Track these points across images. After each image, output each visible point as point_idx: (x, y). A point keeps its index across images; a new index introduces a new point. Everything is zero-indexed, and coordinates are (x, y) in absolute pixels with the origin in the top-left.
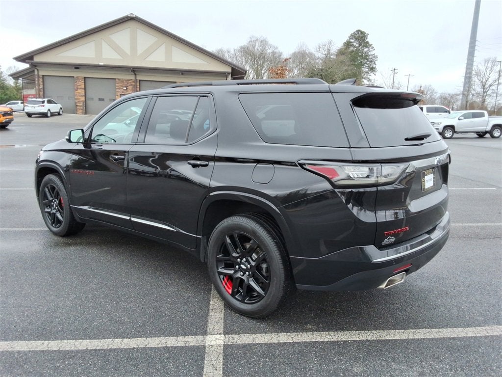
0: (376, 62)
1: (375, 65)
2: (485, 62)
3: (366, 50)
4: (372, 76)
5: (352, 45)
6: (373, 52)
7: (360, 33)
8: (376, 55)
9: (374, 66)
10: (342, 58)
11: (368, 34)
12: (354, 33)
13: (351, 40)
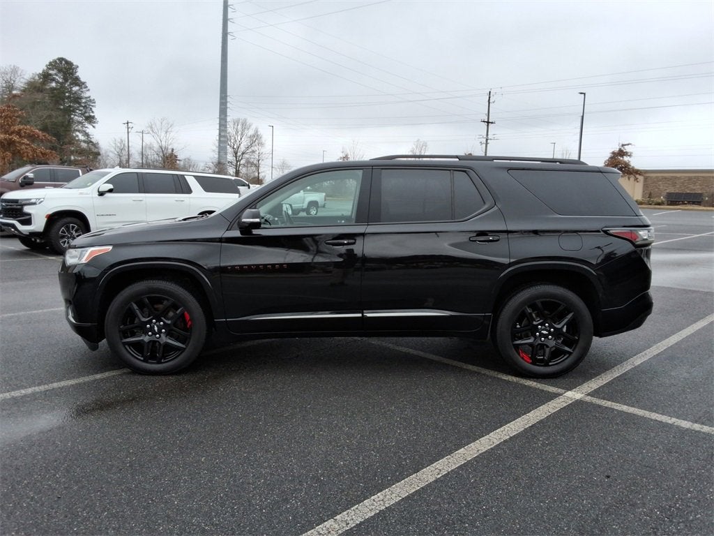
0: (94, 109)
1: (93, 112)
2: (234, 124)
3: (75, 89)
4: (89, 129)
5: (54, 80)
6: (87, 94)
7: (63, 62)
8: (92, 98)
9: (92, 114)
10: (39, 97)
11: (78, 67)
12: (55, 61)
13: (51, 72)
